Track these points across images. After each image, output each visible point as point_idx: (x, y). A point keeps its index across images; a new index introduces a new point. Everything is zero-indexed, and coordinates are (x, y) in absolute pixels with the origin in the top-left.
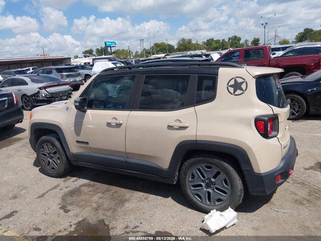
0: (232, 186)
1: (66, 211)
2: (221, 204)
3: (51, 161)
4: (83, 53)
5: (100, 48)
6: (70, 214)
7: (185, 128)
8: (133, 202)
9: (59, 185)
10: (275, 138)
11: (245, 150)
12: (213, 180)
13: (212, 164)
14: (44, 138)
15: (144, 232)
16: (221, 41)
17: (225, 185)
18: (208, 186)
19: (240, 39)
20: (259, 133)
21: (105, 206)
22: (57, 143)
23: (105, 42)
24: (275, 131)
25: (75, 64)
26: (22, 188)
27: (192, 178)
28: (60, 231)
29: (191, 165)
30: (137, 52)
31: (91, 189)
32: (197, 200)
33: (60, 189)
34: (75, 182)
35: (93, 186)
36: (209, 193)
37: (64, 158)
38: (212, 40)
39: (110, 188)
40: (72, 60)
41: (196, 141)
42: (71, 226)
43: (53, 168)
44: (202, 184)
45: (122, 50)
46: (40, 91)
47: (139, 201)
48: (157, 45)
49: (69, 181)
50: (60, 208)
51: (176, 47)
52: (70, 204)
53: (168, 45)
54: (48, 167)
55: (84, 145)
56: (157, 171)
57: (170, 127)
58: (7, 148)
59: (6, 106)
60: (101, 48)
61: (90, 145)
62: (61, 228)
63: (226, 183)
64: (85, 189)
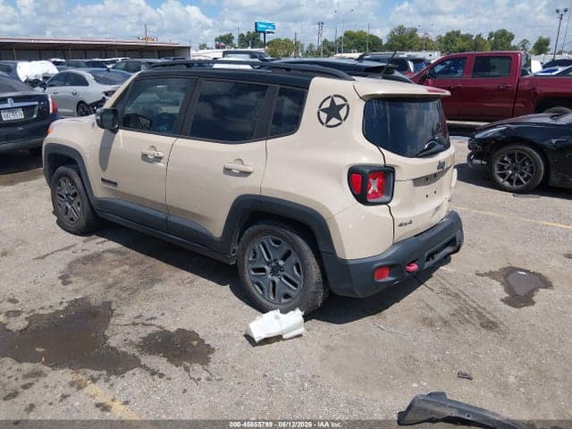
0: (304, 275)
1: (65, 283)
2: (289, 302)
3: (69, 207)
4: (216, 40)
5: (245, 35)
6: (70, 287)
7: (247, 174)
8: (169, 285)
9: (74, 246)
10: (385, 206)
11: (325, 218)
12: (281, 263)
13: (281, 237)
14: (61, 169)
15: (160, 327)
16: (474, 38)
17: (296, 273)
18: (274, 272)
19: (512, 37)
20: (353, 193)
21: (125, 284)
22: (77, 180)
23: (256, 23)
24: (387, 194)
25: (196, 58)
26: (20, 242)
27: (254, 257)
28: (42, 308)
29: (254, 235)
30: (311, 46)
31: (119, 257)
32: (256, 291)
33: (73, 252)
34: (99, 246)
35: (123, 254)
36: (274, 283)
37: (86, 204)
38: (457, 34)
39: (146, 261)
40: (193, 52)
41: (261, 196)
42: (61, 303)
43: (72, 219)
44: (266, 267)
45: (285, 40)
46: (107, 97)
47: (178, 284)
48: (349, 35)
49: (92, 241)
50: (60, 278)
51: (384, 42)
52: (76, 274)
53: (372, 36)
54: (66, 217)
55: (111, 187)
56: (203, 238)
57: (228, 171)
58: (26, 183)
59: (35, 116)
60: (249, 32)
61: (120, 188)
62: (46, 304)
63: (299, 271)
64: (110, 256)
